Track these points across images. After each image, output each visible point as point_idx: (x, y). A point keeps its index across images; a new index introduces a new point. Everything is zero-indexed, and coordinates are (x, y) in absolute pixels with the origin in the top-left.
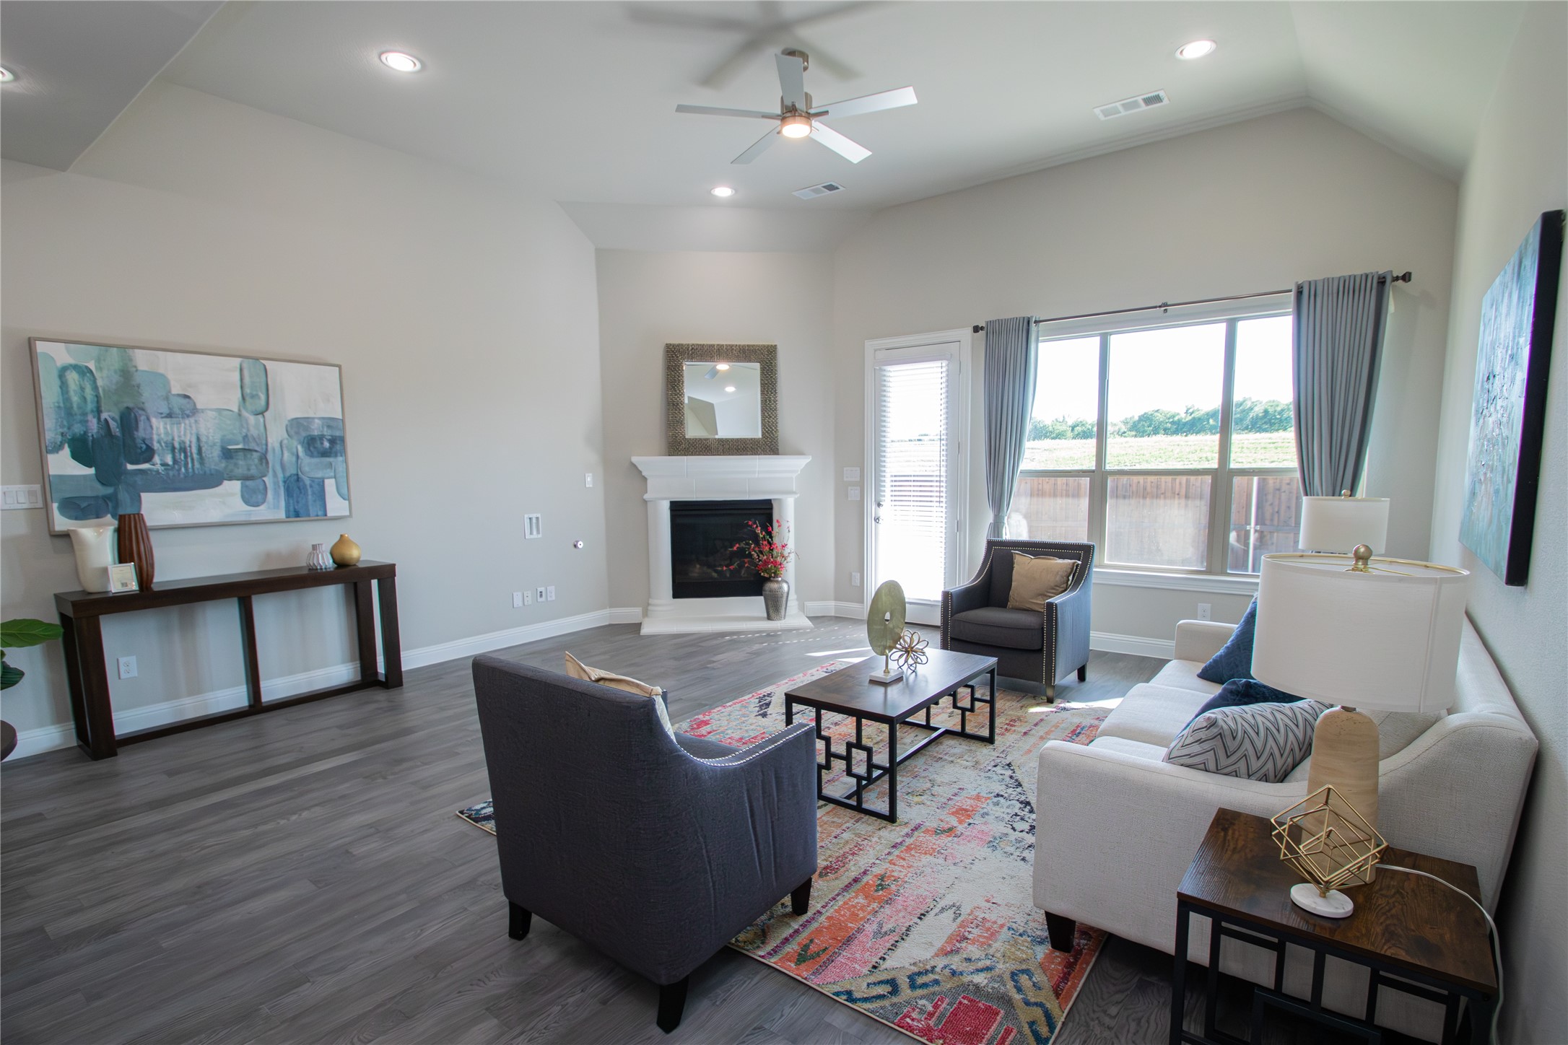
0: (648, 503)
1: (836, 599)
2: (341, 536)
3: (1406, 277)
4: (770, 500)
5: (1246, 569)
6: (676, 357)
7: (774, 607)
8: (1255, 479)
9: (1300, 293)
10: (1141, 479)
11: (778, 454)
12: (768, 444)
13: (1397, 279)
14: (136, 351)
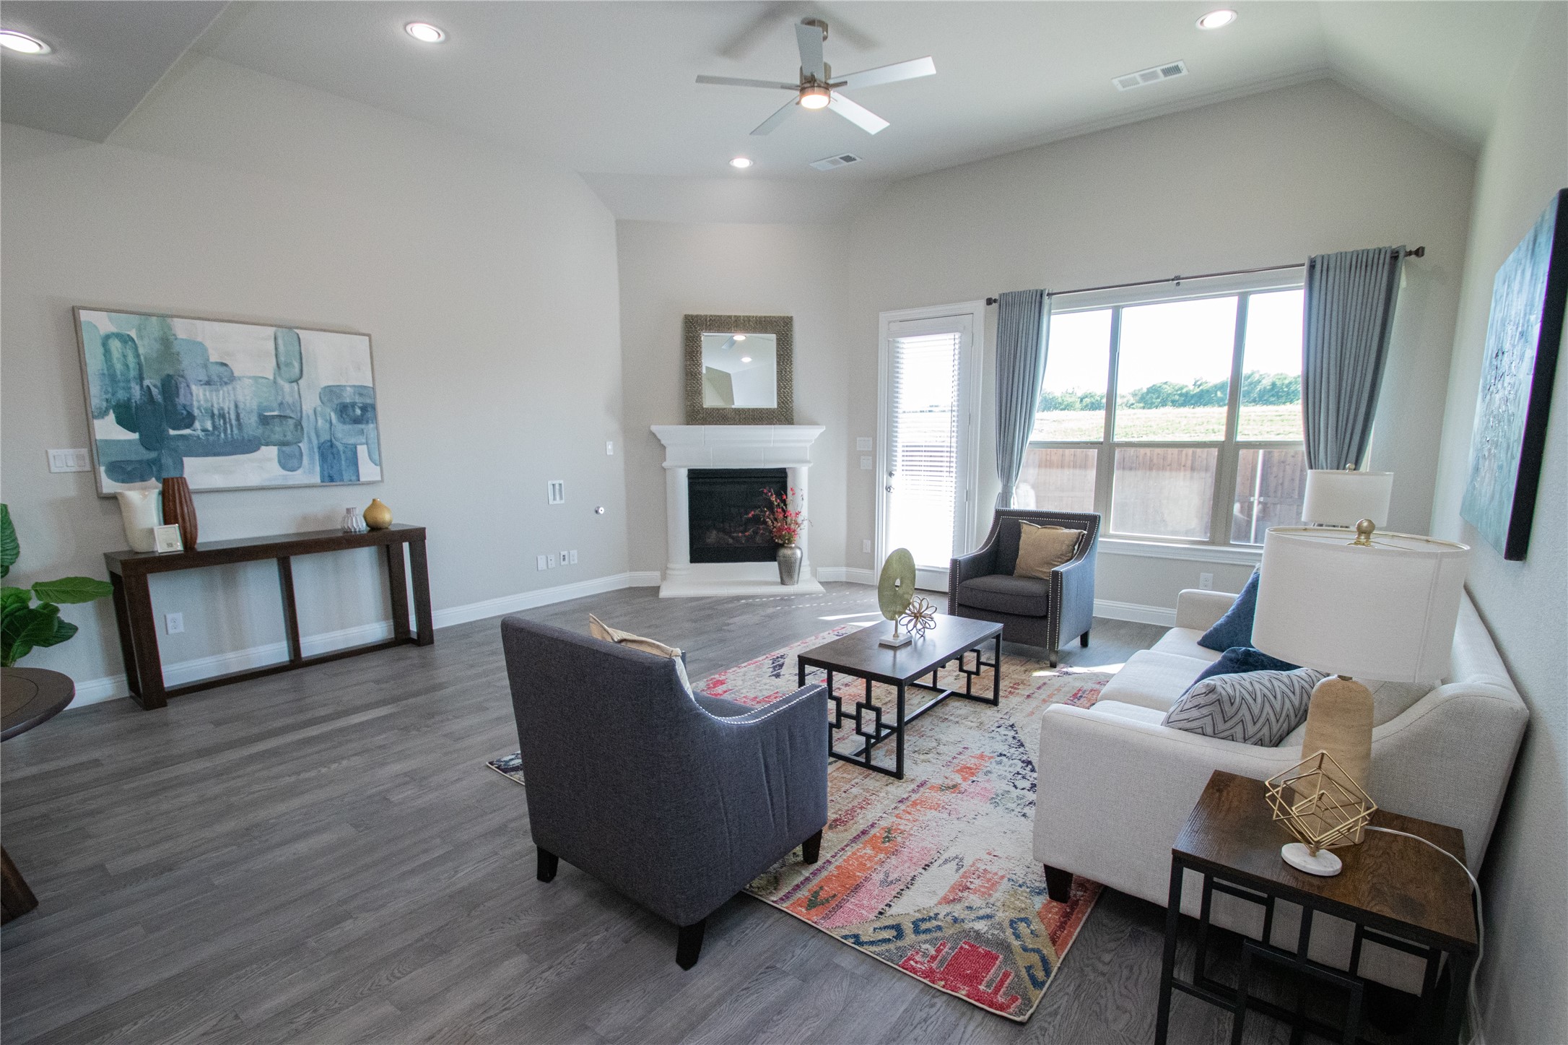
0: (667, 472)
1: (848, 565)
2: (374, 500)
3: (1419, 252)
4: (785, 469)
5: (1249, 540)
6: (694, 327)
7: (788, 572)
8: (1261, 452)
9: (1312, 267)
10: (1148, 450)
11: (793, 424)
12: (783, 414)
13: (1410, 253)
14: (175, 319)
